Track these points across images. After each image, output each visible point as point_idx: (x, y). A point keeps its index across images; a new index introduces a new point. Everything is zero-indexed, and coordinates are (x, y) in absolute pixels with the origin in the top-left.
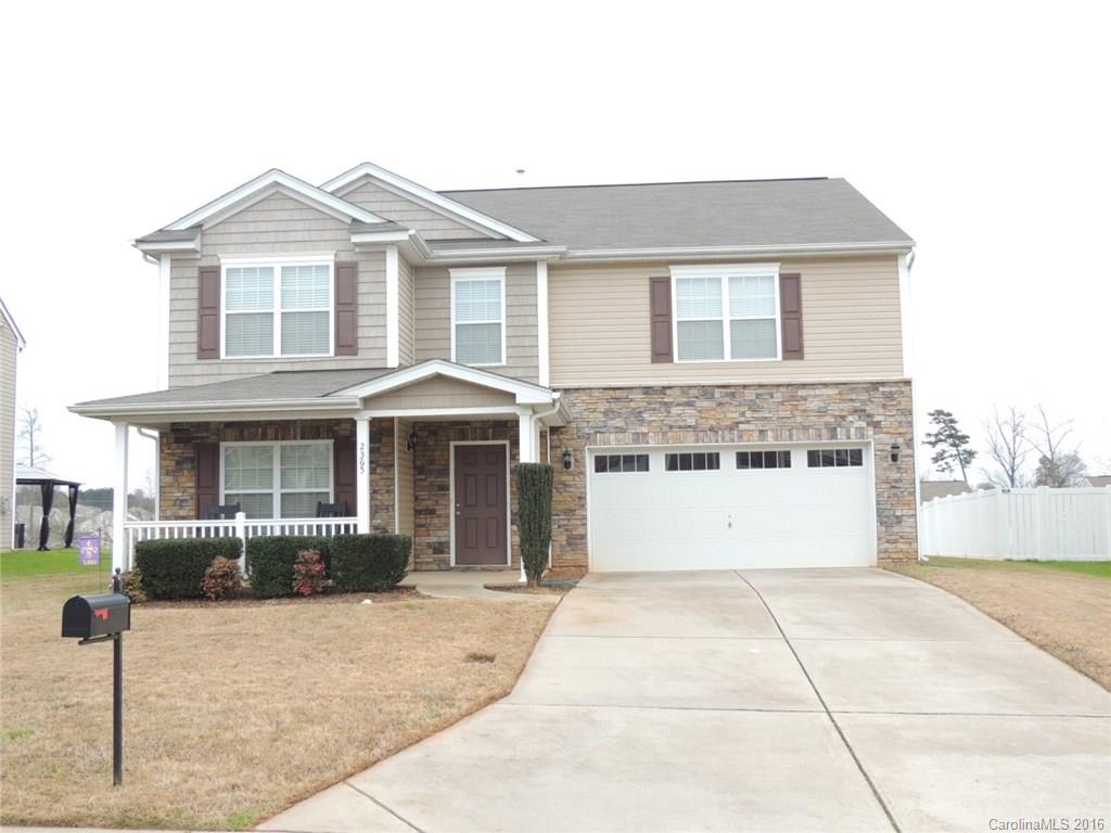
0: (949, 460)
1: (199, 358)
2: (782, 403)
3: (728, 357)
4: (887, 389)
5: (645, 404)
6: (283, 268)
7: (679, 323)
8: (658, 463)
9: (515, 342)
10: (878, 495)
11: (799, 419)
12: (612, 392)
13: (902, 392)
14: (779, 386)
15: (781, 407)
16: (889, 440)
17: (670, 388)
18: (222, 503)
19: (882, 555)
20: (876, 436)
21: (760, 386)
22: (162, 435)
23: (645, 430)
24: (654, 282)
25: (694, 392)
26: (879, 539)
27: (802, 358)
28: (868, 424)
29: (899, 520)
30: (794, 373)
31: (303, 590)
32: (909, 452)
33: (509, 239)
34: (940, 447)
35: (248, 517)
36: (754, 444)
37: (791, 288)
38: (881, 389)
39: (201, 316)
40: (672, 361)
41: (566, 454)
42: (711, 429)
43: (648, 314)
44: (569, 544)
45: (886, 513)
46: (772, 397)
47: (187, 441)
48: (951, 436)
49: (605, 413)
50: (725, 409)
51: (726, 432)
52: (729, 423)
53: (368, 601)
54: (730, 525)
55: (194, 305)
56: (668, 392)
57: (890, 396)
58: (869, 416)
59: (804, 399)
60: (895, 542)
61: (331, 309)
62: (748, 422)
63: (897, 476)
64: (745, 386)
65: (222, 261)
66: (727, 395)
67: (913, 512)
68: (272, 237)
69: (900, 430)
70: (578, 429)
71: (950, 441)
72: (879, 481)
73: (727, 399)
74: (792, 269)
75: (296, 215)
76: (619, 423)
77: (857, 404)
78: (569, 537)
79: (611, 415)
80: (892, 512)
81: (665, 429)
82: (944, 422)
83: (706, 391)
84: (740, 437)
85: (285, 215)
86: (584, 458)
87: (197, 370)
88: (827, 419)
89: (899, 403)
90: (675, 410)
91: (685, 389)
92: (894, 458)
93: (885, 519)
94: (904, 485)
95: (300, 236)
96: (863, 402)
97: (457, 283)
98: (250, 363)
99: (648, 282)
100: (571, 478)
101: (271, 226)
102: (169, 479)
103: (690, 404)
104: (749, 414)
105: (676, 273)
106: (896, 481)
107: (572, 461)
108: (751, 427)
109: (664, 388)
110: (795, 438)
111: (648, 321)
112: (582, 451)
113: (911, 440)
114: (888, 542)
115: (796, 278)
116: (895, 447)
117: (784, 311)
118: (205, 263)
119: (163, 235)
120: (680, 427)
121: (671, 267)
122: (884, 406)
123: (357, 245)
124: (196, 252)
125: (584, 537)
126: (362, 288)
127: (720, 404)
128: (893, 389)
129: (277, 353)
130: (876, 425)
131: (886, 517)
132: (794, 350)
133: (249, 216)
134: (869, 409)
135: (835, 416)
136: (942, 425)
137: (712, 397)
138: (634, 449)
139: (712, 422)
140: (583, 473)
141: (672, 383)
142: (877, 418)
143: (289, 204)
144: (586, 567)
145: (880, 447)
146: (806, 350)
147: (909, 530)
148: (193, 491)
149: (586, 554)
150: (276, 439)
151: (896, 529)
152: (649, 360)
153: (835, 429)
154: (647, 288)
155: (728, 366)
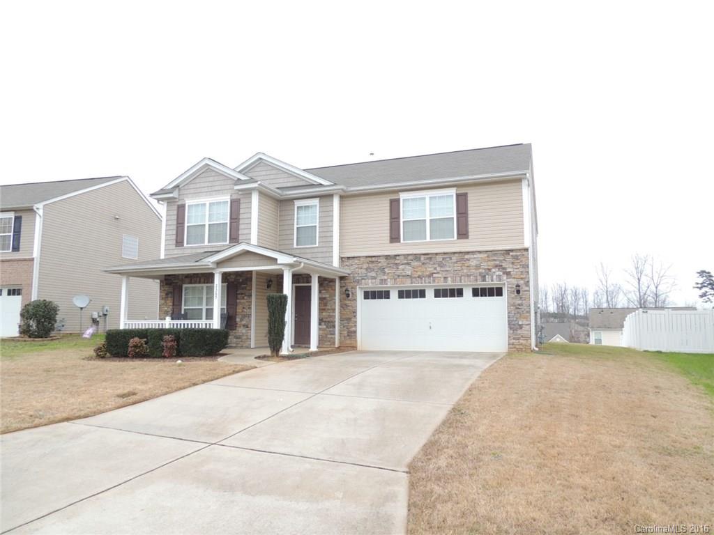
0: (710, 297)
1: (176, 246)
2: (456, 262)
3: (428, 239)
4: (514, 254)
5: (385, 264)
6: (210, 204)
7: (404, 222)
8: (394, 295)
9: (323, 235)
10: (509, 313)
11: (465, 271)
12: (370, 259)
13: (523, 255)
14: (454, 253)
15: (456, 265)
16: (515, 282)
17: (399, 255)
18: (183, 312)
19: (511, 346)
20: (508, 280)
21: (445, 253)
22: (161, 281)
23: (386, 277)
24: (392, 202)
25: (410, 258)
26: (509, 337)
27: (467, 238)
28: (504, 273)
29: (521, 327)
30: (464, 246)
31: (166, 354)
32: (527, 288)
33: (321, 184)
34: (704, 290)
35: (172, 319)
36: (442, 285)
37: (462, 200)
38: (511, 254)
39: (177, 227)
40: (399, 242)
41: (347, 290)
42: (419, 277)
43: (388, 218)
44: (348, 335)
45: (513, 323)
46: (451, 259)
47: (170, 284)
48: (710, 284)
49: (367, 269)
50: (426, 266)
51: (427, 279)
52: (428, 273)
53: (179, 362)
54: (430, 327)
55: (175, 223)
56: (398, 258)
57: (516, 258)
58: (505, 268)
59: (468, 260)
60: (519, 339)
61: (228, 222)
62: (438, 273)
63: (520, 302)
64: (437, 254)
65: (187, 202)
66: (428, 258)
67: (528, 323)
68: (206, 189)
69: (522, 276)
70: (354, 277)
71: (710, 286)
72: (510, 305)
73: (428, 261)
74: (462, 191)
75: (216, 178)
76: (373, 274)
77: (498, 262)
78: (348, 332)
79: (369, 270)
80: (516, 322)
81: (396, 277)
82: (706, 277)
83: (417, 257)
84: (434, 281)
85: (211, 179)
86: (356, 292)
87: (176, 252)
88: (480, 270)
89: (522, 261)
90: (401, 267)
91: (406, 256)
92: (518, 292)
93: (512, 326)
94: (524, 307)
95: (216, 188)
96: (501, 261)
97: (298, 208)
98: (196, 248)
99: (389, 202)
100: (349, 302)
101: (206, 184)
102: (163, 302)
103: (408, 264)
104: (438, 269)
105: (403, 196)
106: (519, 305)
107: (350, 293)
108: (440, 275)
109: (396, 256)
110: (463, 281)
111: (388, 221)
112: (355, 288)
113: (528, 282)
114: (514, 339)
115: (465, 195)
116: (518, 286)
117: (458, 213)
118: (180, 203)
119: (163, 191)
120: (403, 276)
121: (400, 193)
122: (513, 263)
123: (239, 190)
124: (176, 198)
125: (355, 332)
126: (242, 211)
127: (423, 264)
128: (518, 254)
129: (206, 243)
130: (508, 274)
131: (514, 325)
132: (463, 233)
133: (197, 180)
134: (504, 265)
135: (485, 269)
136: (705, 278)
137: (420, 260)
138: (382, 287)
139: (420, 273)
140: (355, 300)
141: (399, 253)
142: (508, 270)
143: (213, 174)
144: (356, 347)
145: (510, 286)
146: (470, 234)
147: (526, 332)
148: (171, 307)
149: (356, 341)
150: (204, 283)
151: (519, 332)
152: (388, 241)
153: (485, 276)
154: (388, 205)
155: (427, 243)
